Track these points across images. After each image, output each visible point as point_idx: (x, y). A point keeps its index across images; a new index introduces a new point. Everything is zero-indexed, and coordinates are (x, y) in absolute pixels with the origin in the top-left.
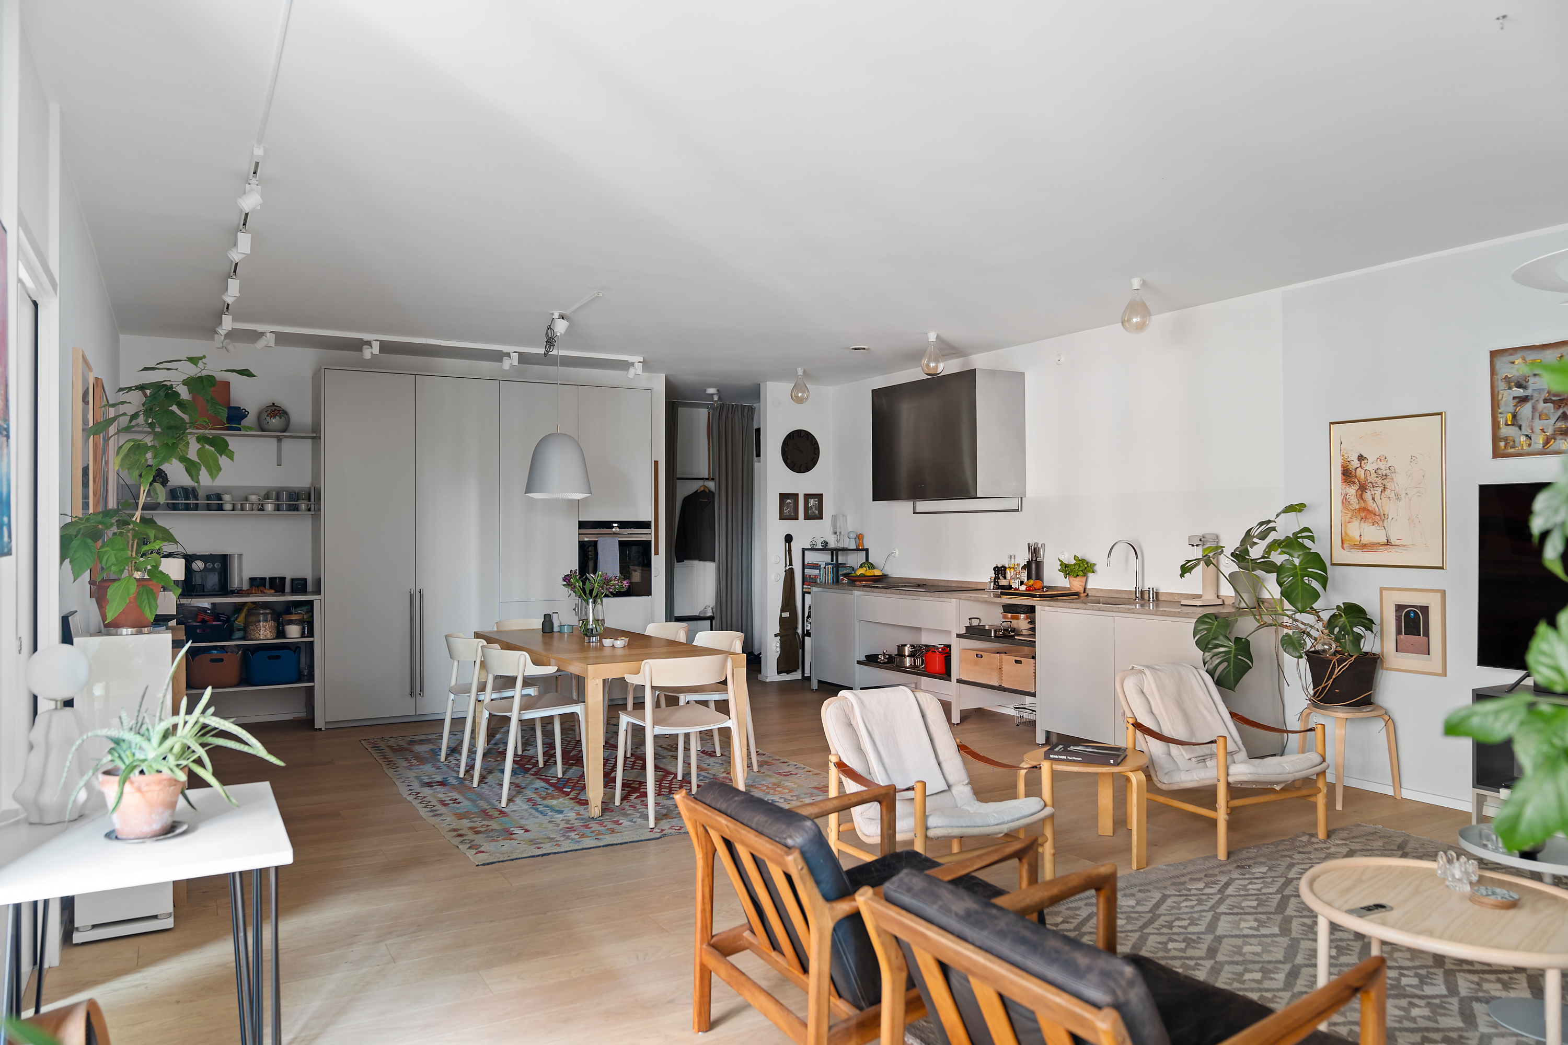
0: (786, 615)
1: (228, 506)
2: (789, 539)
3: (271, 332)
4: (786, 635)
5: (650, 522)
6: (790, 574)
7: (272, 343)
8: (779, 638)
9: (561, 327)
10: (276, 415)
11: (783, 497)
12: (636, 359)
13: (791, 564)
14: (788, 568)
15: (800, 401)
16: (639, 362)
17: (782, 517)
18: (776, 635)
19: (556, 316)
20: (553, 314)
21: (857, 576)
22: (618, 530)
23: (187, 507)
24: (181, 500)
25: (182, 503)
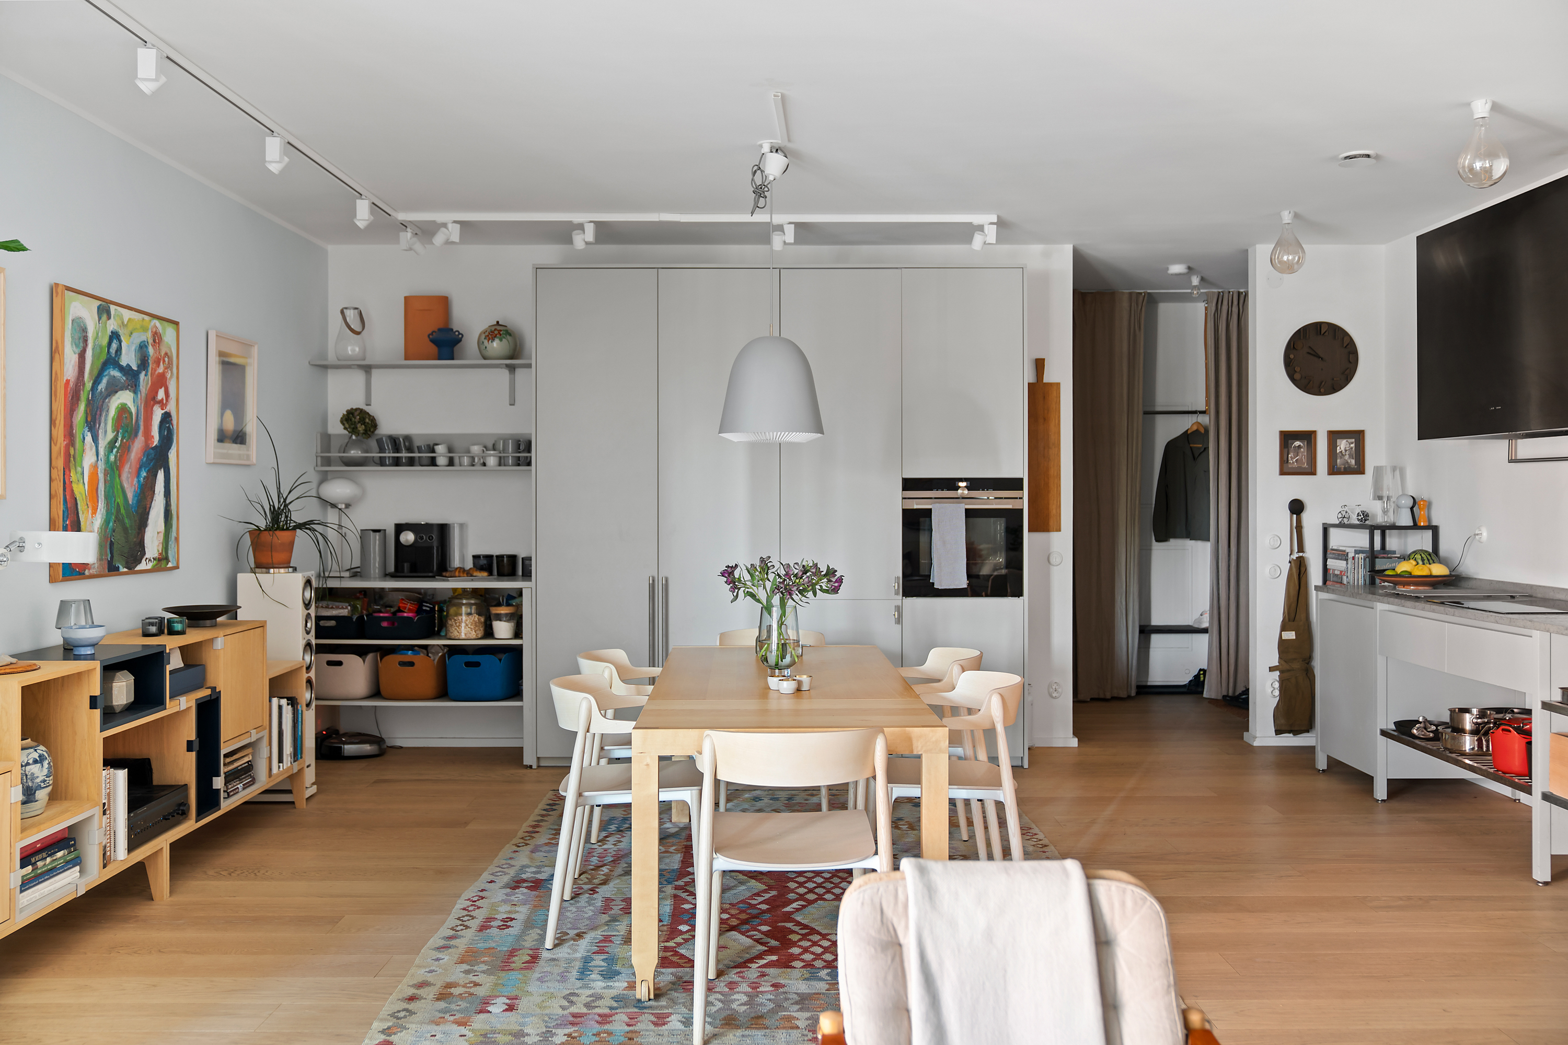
0: (1290, 635)
1: (442, 461)
2: (1297, 507)
3: (455, 222)
4: (1288, 671)
5: (1021, 480)
6: (1299, 568)
7: (455, 237)
8: (1278, 673)
9: (774, 165)
10: (495, 337)
11: (1287, 438)
12: (986, 219)
13: (1301, 549)
14: (1295, 556)
15: (1289, 268)
16: (992, 223)
17: (1285, 470)
18: (1272, 669)
19: (766, 148)
20: (761, 146)
21: (1397, 575)
22: (966, 492)
23: (397, 462)
24: (389, 453)
25: (389, 457)
